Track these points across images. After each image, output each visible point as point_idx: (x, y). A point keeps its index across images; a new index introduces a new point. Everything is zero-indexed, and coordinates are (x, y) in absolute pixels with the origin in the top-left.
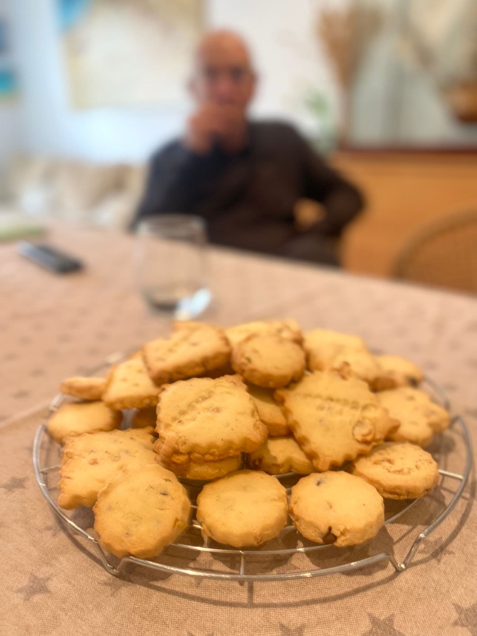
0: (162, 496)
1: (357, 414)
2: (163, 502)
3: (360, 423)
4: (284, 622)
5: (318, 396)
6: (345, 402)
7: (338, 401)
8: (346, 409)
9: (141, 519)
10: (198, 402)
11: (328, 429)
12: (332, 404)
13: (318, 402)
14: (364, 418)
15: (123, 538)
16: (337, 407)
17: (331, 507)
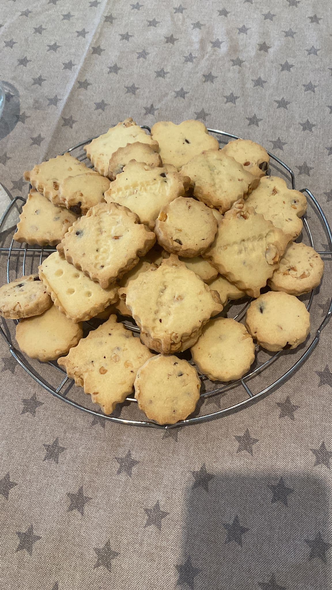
0: (180, 377)
1: (263, 243)
2: (184, 381)
3: (268, 250)
4: (278, 401)
5: (235, 243)
6: (254, 238)
7: (248, 239)
8: (256, 243)
9: (177, 398)
10: (160, 296)
11: (251, 267)
12: (246, 243)
13: (236, 248)
14: (268, 244)
15: (173, 415)
16: (249, 245)
17: (282, 328)
